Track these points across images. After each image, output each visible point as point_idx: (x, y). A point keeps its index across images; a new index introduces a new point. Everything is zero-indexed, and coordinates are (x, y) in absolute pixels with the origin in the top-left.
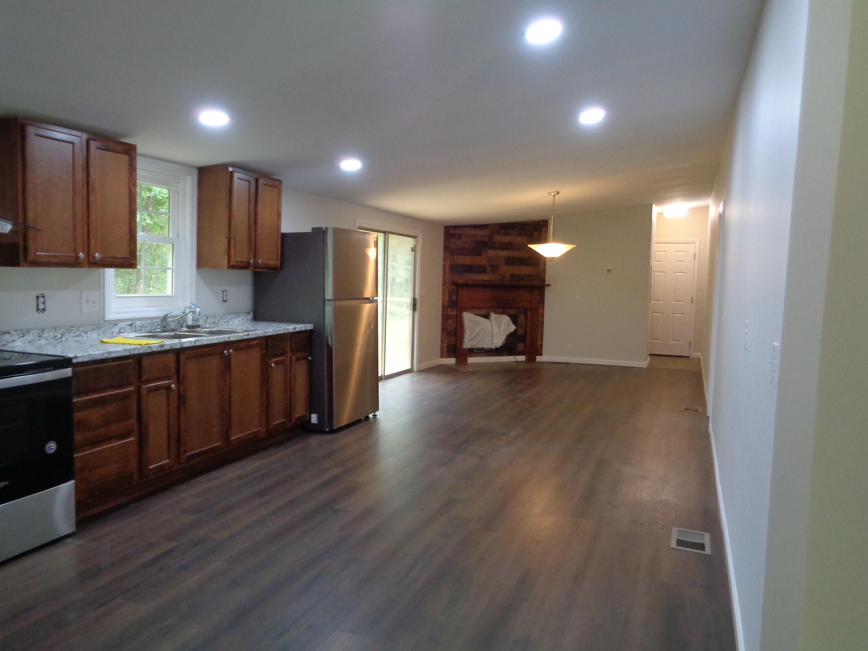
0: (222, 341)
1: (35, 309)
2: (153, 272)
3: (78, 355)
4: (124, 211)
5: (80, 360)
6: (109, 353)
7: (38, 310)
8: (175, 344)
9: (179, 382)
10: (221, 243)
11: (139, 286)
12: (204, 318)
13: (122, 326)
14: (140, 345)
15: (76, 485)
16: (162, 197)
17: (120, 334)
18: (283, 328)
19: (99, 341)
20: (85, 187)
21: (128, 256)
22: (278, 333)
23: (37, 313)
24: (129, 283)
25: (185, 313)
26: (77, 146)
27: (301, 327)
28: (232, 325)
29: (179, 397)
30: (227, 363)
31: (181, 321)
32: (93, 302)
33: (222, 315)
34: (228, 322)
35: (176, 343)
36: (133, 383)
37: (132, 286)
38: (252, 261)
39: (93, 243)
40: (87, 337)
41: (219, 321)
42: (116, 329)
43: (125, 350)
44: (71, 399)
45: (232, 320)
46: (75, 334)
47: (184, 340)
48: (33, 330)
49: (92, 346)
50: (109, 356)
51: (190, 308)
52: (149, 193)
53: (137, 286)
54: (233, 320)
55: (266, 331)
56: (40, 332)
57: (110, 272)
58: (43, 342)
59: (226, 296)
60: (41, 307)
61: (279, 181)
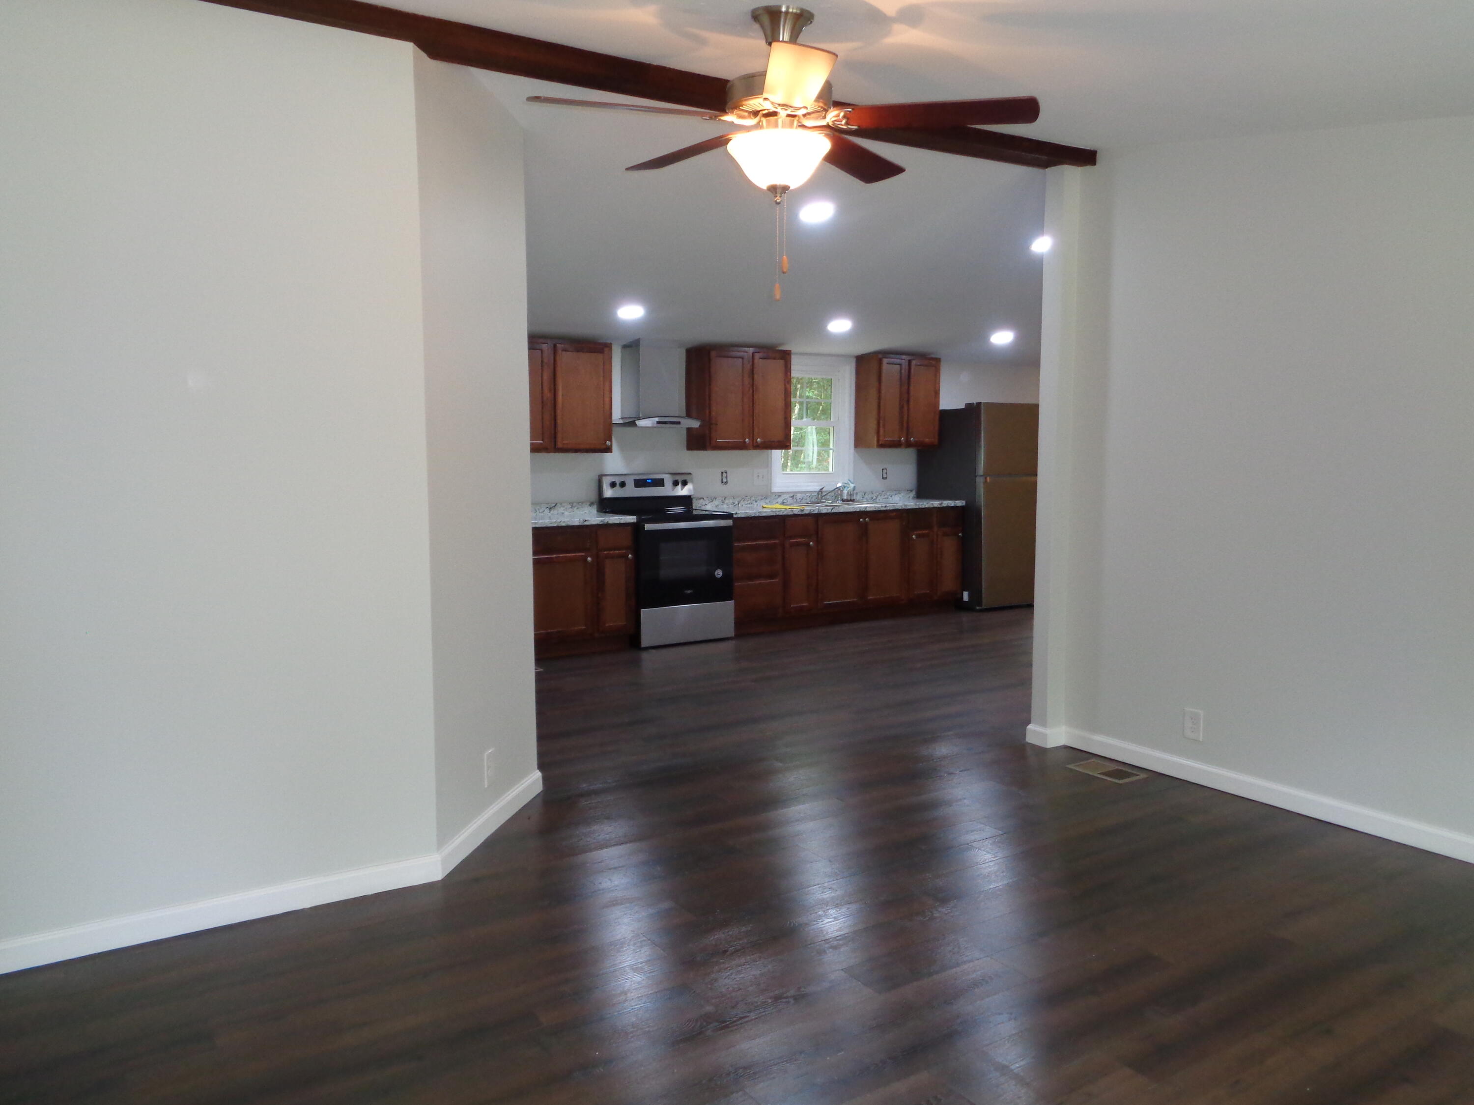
0: (858, 510)
1: (720, 482)
3: (738, 512)
4: (780, 403)
5: (739, 516)
6: (761, 513)
7: (722, 482)
8: (815, 510)
9: (818, 542)
10: (872, 424)
12: (860, 494)
13: (786, 497)
14: (785, 509)
15: (736, 604)
18: (928, 503)
19: (761, 506)
20: (751, 389)
21: (784, 440)
23: (722, 485)
25: (841, 487)
26: (746, 360)
27: (949, 503)
29: (817, 553)
30: (864, 531)
32: (763, 478)
33: (881, 492)
34: (887, 498)
36: (778, 537)
38: (905, 439)
39: (756, 430)
40: (757, 505)
41: (877, 497)
42: (780, 500)
44: (732, 542)
45: (891, 496)
46: (749, 502)
48: (719, 496)
49: (754, 509)
51: (847, 485)
54: (898, 497)
55: (906, 504)
56: (723, 499)
57: (776, 453)
58: (725, 506)
59: (886, 473)
60: (725, 480)
61: (938, 360)
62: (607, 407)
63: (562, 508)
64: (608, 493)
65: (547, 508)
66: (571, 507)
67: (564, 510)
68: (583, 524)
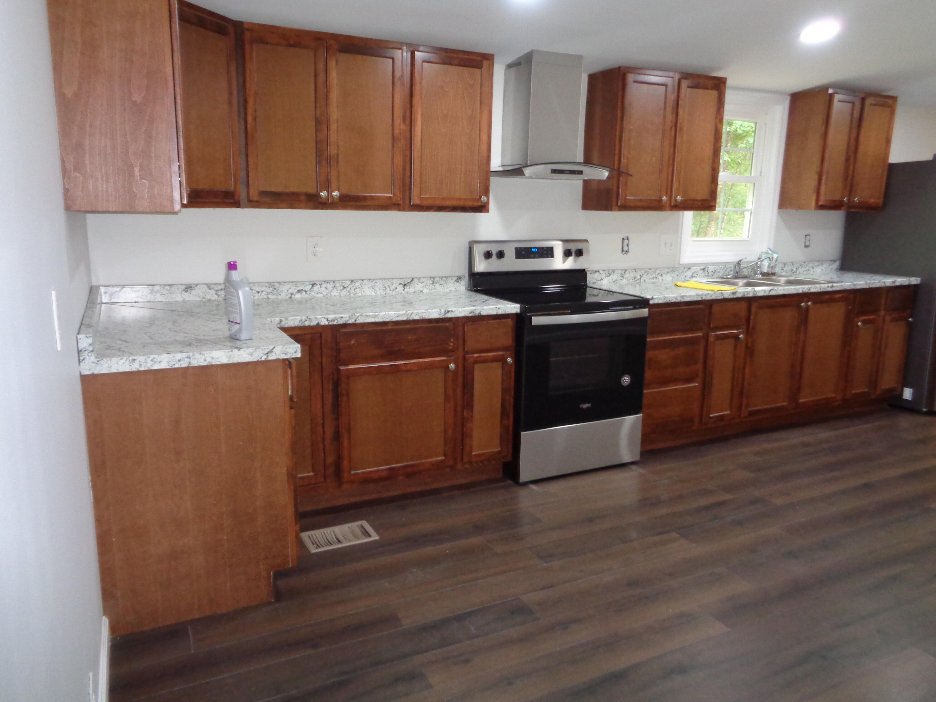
0: (800, 291)
1: (620, 250)
2: (726, 214)
3: (655, 297)
4: (709, 150)
5: (656, 301)
6: (682, 297)
7: (623, 251)
8: (748, 293)
9: (749, 332)
10: (811, 180)
11: (711, 229)
12: (781, 265)
13: (696, 270)
14: (713, 291)
15: (644, 419)
16: (743, 130)
17: (693, 278)
18: (877, 281)
19: (674, 284)
20: (673, 128)
21: (709, 199)
22: (871, 286)
23: (622, 254)
24: (700, 225)
25: (760, 259)
26: (670, 88)
27: (903, 281)
28: (812, 275)
29: (747, 347)
30: (804, 316)
31: (756, 267)
32: (671, 246)
33: (802, 263)
34: (809, 270)
35: (749, 291)
36: (702, 329)
37: (702, 228)
38: (845, 199)
39: (675, 185)
40: (662, 279)
41: (797, 269)
42: (689, 273)
43: (697, 295)
44: (645, 338)
45: (813, 268)
46: (652, 276)
47: (757, 289)
48: (617, 270)
49: (667, 288)
50: (683, 300)
51: (767, 253)
52: (729, 127)
53: (708, 228)
54: (815, 268)
55: (855, 283)
56: (623, 272)
57: (688, 215)
58: (625, 281)
59: (809, 240)
60: (626, 248)
61: (894, 99)
62: (484, 147)
63: (420, 285)
64: (481, 266)
65: (401, 284)
66: (432, 283)
67: (423, 287)
68: (444, 317)
